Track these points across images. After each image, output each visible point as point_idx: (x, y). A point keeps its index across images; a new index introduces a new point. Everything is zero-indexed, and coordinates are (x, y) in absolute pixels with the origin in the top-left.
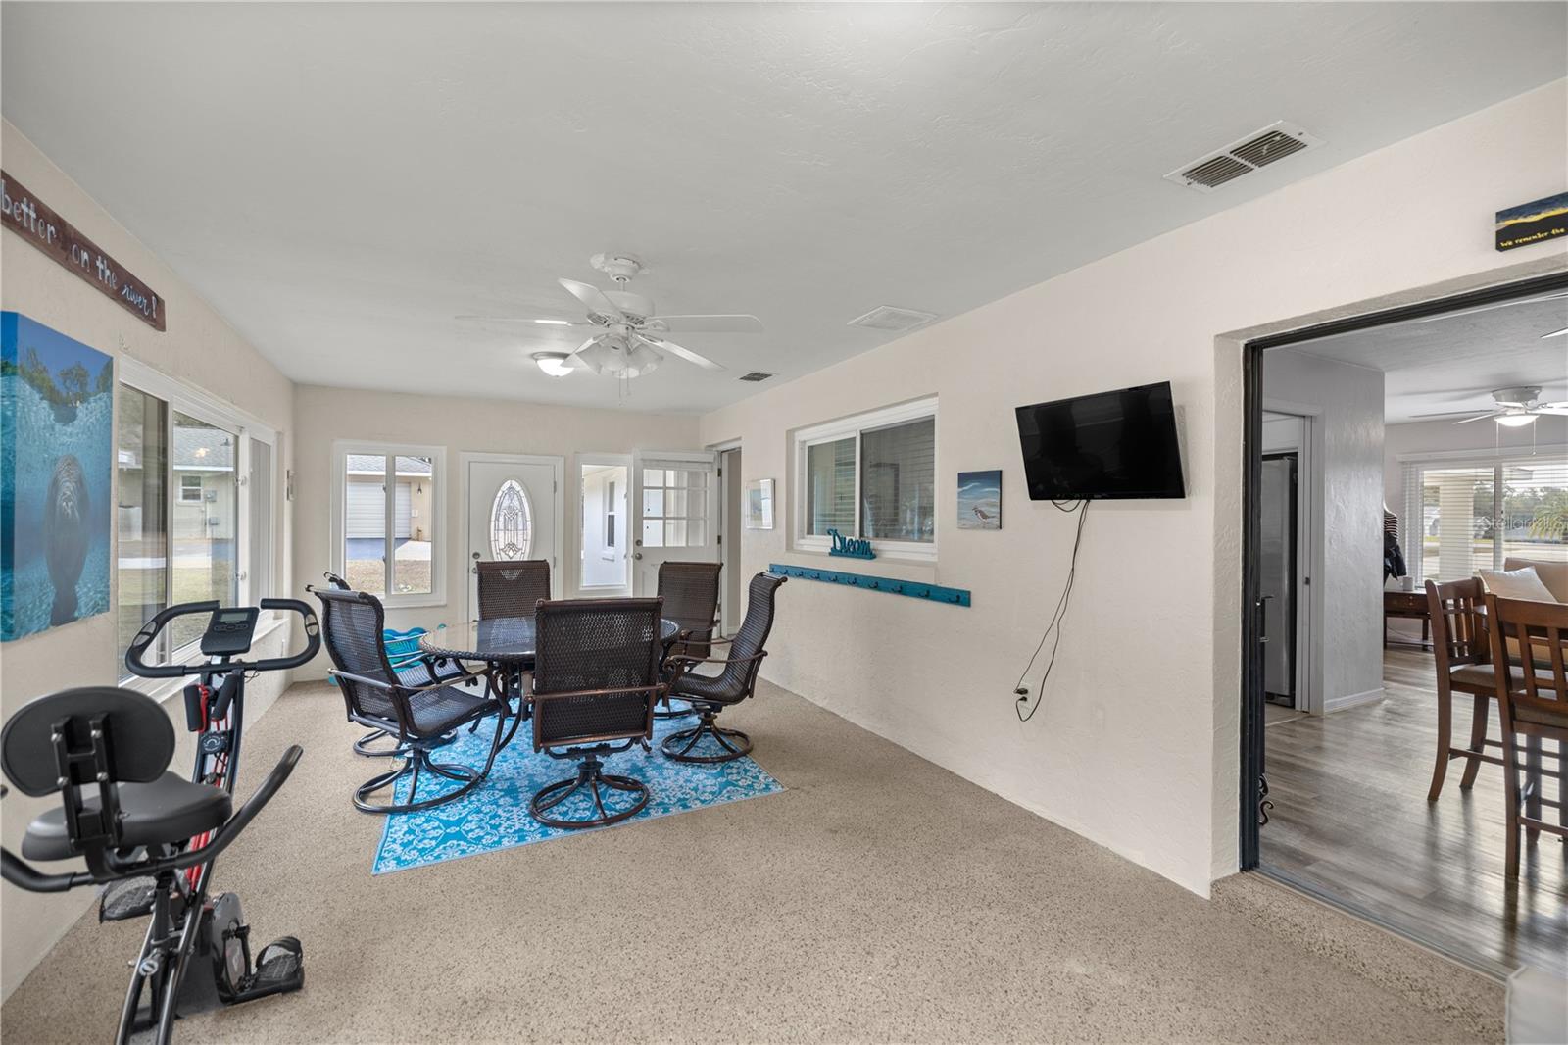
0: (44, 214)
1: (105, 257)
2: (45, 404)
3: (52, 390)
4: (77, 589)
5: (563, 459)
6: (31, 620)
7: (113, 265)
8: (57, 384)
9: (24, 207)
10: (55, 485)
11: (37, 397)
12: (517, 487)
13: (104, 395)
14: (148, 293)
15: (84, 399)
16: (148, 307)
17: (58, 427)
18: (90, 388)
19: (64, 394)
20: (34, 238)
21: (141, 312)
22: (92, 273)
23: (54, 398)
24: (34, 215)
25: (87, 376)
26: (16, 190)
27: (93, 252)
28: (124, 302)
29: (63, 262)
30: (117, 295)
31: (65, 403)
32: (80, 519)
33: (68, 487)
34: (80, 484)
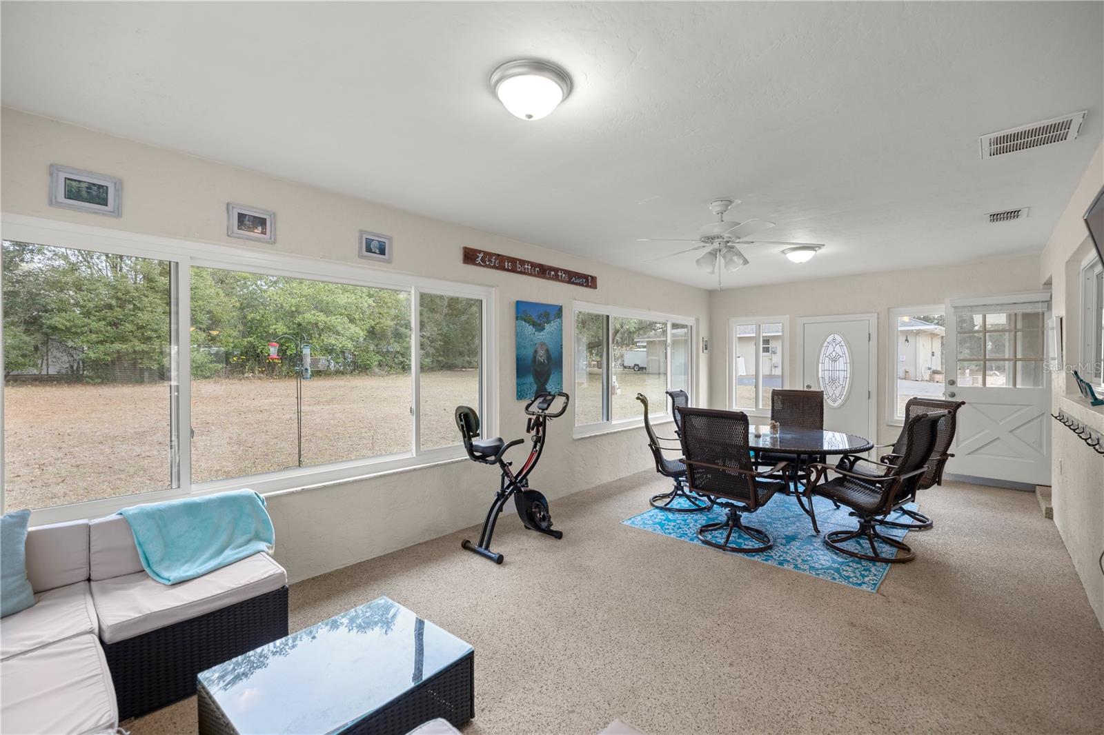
0: (533, 265)
1: (562, 270)
2: (531, 327)
3: (534, 322)
4: (547, 386)
5: (876, 314)
6: (527, 394)
7: (566, 272)
8: (536, 320)
9: (526, 266)
10: (536, 352)
11: (527, 325)
12: (839, 338)
13: (558, 320)
14: (586, 277)
15: (548, 322)
16: (588, 281)
17: (536, 333)
18: (551, 317)
19: (539, 322)
20: (531, 275)
21: (582, 285)
22: (556, 278)
23: (534, 324)
24: (530, 267)
25: (549, 314)
26: (523, 262)
27: (556, 270)
28: (573, 283)
29: (544, 278)
30: (569, 282)
31: (539, 325)
32: (548, 363)
33: (541, 352)
34: (547, 351)
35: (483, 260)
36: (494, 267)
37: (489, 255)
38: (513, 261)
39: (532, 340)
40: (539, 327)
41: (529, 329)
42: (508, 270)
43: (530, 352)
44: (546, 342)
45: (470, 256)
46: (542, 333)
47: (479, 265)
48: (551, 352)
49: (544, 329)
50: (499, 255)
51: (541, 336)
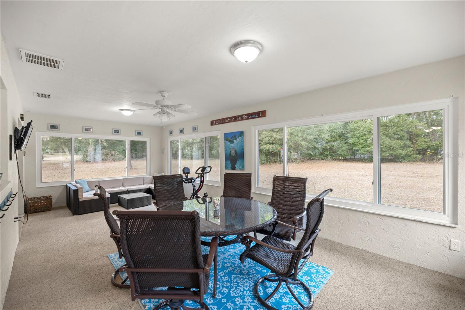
1: (244, 115)
7: (246, 115)
14: (258, 113)
16: (258, 115)
19: (232, 140)
20: (231, 122)
21: (256, 118)
22: (242, 119)
23: (230, 141)
24: (230, 119)
25: (236, 136)
26: (227, 118)
27: (241, 116)
28: (250, 119)
29: (236, 121)
30: (248, 119)
31: (232, 141)
32: (236, 156)
33: (233, 152)
34: (235, 151)
35: (215, 123)
36: (219, 124)
37: (216, 120)
38: (224, 119)
39: (229, 147)
40: (232, 142)
41: (228, 143)
42: (223, 123)
43: (229, 152)
44: (235, 147)
45: (212, 123)
46: (233, 144)
47: (214, 125)
48: (237, 152)
49: (234, 142)
50: (219, 119)
51: (233, 145)
